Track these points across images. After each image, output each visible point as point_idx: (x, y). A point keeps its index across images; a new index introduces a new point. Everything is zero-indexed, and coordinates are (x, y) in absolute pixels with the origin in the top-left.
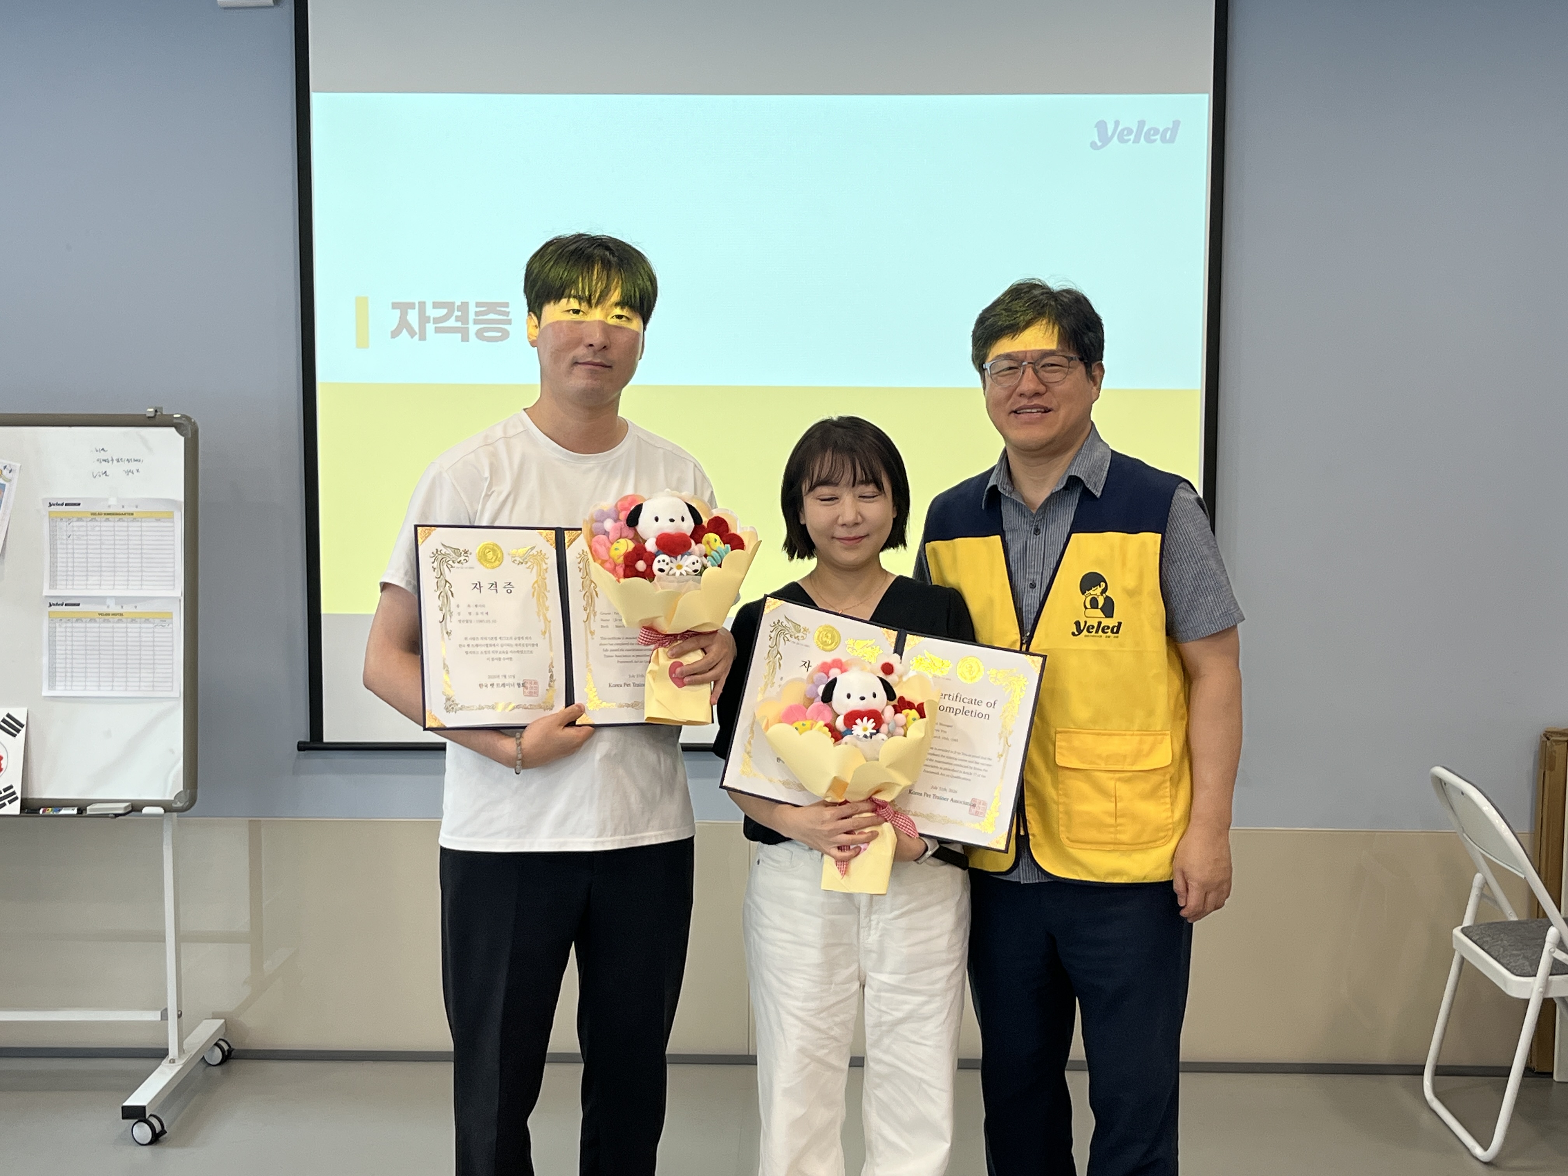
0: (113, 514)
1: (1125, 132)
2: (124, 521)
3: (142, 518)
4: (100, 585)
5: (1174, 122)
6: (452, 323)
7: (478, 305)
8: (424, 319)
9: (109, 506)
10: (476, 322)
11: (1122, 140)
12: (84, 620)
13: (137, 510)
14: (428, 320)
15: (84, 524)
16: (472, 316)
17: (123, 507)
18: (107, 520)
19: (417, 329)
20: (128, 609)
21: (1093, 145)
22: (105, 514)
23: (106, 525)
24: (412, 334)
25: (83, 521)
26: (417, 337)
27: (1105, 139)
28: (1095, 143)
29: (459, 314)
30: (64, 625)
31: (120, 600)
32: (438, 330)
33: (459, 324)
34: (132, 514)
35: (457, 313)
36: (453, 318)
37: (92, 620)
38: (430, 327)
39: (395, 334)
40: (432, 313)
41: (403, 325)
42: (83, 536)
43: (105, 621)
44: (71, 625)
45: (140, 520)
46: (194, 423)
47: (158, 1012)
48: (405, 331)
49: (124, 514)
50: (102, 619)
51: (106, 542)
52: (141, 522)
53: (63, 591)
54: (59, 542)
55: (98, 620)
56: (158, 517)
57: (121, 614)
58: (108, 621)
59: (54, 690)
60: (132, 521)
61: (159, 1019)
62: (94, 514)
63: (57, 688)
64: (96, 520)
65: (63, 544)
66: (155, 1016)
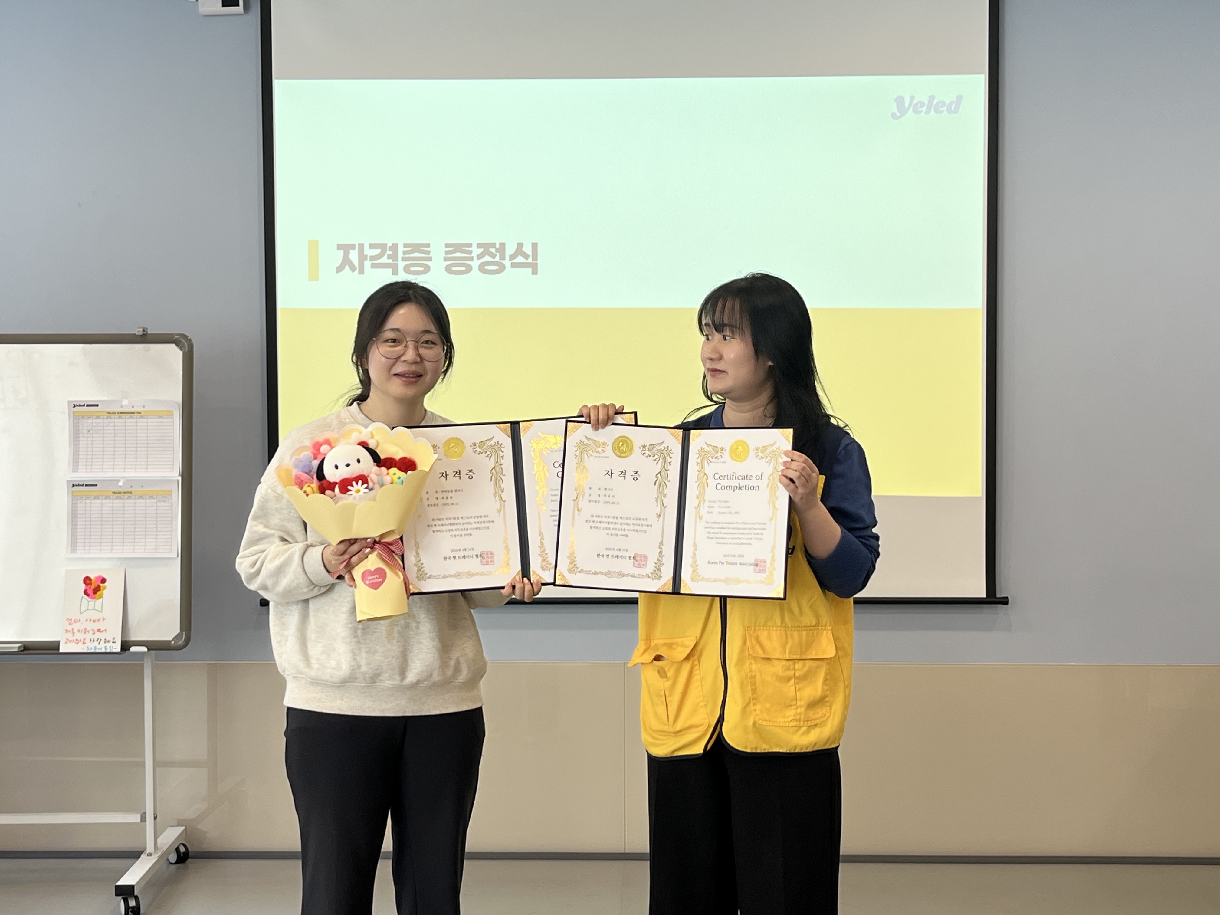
0: (125, 413)
1: (919, 105)
2: (134, 418)
3: (147, 415)
4: (113, 468)
5: (957, 97)
6: (384, 260)
7: (405, 245)
8: (362, 257)
9: (122, 407)
10: (404, 259)
11: (916, 111)
12: (100, 497)
13: (144, 409)
14: (365, 258)
15: (101, 421)
16: (400, 255)
17: (133, 407)
18: (120, 417)
19: (356, 265)
20: (136, 487)
21: (894, 116)
22: (118, 413)
23: (119, 422)
24: (353, 269)
25: (100, 418)
26: (357, 271)
27: (903, 111)
28: (895, 114)
29: (391, 253)
30: (84, 501)
31: (129, 480)
32: (373, 266)
33: (390, 261)
34: (140, 413)
35: (389, 253)
36: (386, 256)
37: (107, 497)
38: (367, 264)
39: (339, 269)
40: (369, 252)
41: (346, 262)
42: (100, 430)
43: (117, 498)
44: (88, 501)
45: (146, 417)
46: (190, 340)
47: (139, 816)
48: (347, 267)
49: (134, 413)
50: (115, 497)
51: (119, 435)
52: (147, 419)
53: (83, 475)
54: (80, 435)
55: (111, 497)
56: (160, 415)
57: (131, 493)
58: (120, 498)
59: (75, 553)
60: (140, 418)
61: (139, 821)
62: (109, 413)
63: (78, 551)
64: (111, 418)
65: (83, 436)
66: (135, 818)
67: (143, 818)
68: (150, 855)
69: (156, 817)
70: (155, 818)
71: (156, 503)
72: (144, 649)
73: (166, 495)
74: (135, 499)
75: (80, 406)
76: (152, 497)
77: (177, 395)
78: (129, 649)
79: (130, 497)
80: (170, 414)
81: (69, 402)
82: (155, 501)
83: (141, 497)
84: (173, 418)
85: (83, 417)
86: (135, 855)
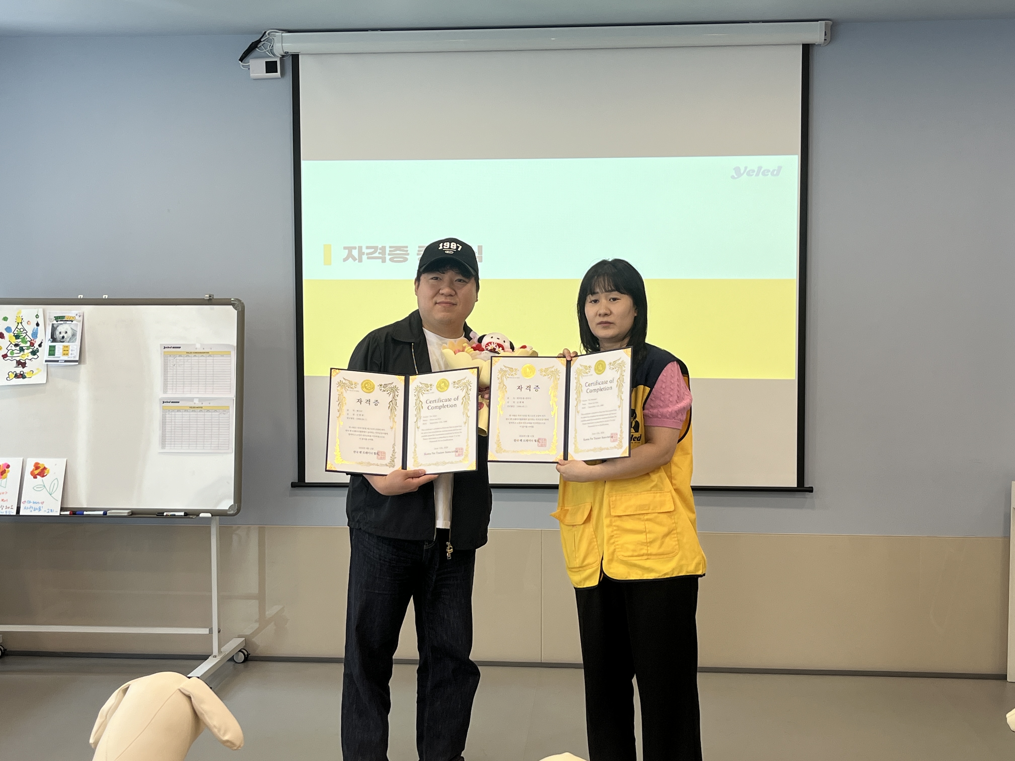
0: (198, 353)
2: (204, 356)
4: (190, 391)
6: (376, 255)
7: (390, 247)
8: (361, 253)
9: (196, 349)
10: (389, 255)
12: (183, 411)
13: (211, 350)
14: (363, 254)
15: (182, 358)
16: (387, 252)
17: (204, 349)
18: (195, 356)
19: (357, 257)
20: (205, 404)
22: (194, 353)
23: (194, 359)
24: (355, 259)
25: (182, 356)
26: (357, 261)
29: (381, 251)
30: (171, 413)
31: (201, 399)
32: (368, 258)
33: (381, 255)
34: (209, 353)
35: (379, 251)
36: (378, 252)
37: (187, 411)
38: (364, 257)
39: (345, 260)
40: (364, 250)
41: (350, 255)
42: (182, 365)
43: (192, 411)
44: (173, 413)
45: (212, 356)
46: (243, 303)
47: (208, 629)
48: (350, 258)
49: (205, 353)
50: (191, 410)
51: (194, 368)
52: (213, 357)
53: (171, 395)
54: (168, 368)
55: (189, 410)
56: (222, 354)
57: (202, 408)
58: (195, 411)
59: (165, 449)
60: (208, 356)
61: (208, 633)
62: (188, 353)
63: (166, 448)
64: (189, 356)
65: (171, 369)
66: (206, 631)
67: (211, 631)
68: (215, 657)
69: (220, 630)
70: (219, 632)
71: (219, 415)
72: (209, 515)
73: (225, 409)
74: (204, 412)
75: (168, 348)
76: (216, 411)
77: (233, 341)
78: (199, 515)
79: (200, 411)
80: (229, 354)
81: (161, 345)
82: (218, 413)
83: (208, 411)
84: (230, 357)
85: (170, 356)
86: (204, 658)
